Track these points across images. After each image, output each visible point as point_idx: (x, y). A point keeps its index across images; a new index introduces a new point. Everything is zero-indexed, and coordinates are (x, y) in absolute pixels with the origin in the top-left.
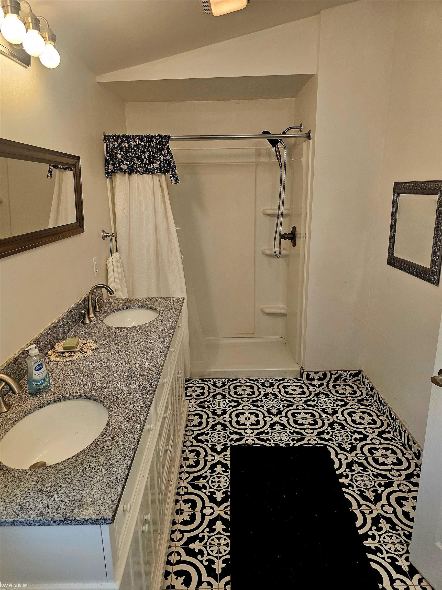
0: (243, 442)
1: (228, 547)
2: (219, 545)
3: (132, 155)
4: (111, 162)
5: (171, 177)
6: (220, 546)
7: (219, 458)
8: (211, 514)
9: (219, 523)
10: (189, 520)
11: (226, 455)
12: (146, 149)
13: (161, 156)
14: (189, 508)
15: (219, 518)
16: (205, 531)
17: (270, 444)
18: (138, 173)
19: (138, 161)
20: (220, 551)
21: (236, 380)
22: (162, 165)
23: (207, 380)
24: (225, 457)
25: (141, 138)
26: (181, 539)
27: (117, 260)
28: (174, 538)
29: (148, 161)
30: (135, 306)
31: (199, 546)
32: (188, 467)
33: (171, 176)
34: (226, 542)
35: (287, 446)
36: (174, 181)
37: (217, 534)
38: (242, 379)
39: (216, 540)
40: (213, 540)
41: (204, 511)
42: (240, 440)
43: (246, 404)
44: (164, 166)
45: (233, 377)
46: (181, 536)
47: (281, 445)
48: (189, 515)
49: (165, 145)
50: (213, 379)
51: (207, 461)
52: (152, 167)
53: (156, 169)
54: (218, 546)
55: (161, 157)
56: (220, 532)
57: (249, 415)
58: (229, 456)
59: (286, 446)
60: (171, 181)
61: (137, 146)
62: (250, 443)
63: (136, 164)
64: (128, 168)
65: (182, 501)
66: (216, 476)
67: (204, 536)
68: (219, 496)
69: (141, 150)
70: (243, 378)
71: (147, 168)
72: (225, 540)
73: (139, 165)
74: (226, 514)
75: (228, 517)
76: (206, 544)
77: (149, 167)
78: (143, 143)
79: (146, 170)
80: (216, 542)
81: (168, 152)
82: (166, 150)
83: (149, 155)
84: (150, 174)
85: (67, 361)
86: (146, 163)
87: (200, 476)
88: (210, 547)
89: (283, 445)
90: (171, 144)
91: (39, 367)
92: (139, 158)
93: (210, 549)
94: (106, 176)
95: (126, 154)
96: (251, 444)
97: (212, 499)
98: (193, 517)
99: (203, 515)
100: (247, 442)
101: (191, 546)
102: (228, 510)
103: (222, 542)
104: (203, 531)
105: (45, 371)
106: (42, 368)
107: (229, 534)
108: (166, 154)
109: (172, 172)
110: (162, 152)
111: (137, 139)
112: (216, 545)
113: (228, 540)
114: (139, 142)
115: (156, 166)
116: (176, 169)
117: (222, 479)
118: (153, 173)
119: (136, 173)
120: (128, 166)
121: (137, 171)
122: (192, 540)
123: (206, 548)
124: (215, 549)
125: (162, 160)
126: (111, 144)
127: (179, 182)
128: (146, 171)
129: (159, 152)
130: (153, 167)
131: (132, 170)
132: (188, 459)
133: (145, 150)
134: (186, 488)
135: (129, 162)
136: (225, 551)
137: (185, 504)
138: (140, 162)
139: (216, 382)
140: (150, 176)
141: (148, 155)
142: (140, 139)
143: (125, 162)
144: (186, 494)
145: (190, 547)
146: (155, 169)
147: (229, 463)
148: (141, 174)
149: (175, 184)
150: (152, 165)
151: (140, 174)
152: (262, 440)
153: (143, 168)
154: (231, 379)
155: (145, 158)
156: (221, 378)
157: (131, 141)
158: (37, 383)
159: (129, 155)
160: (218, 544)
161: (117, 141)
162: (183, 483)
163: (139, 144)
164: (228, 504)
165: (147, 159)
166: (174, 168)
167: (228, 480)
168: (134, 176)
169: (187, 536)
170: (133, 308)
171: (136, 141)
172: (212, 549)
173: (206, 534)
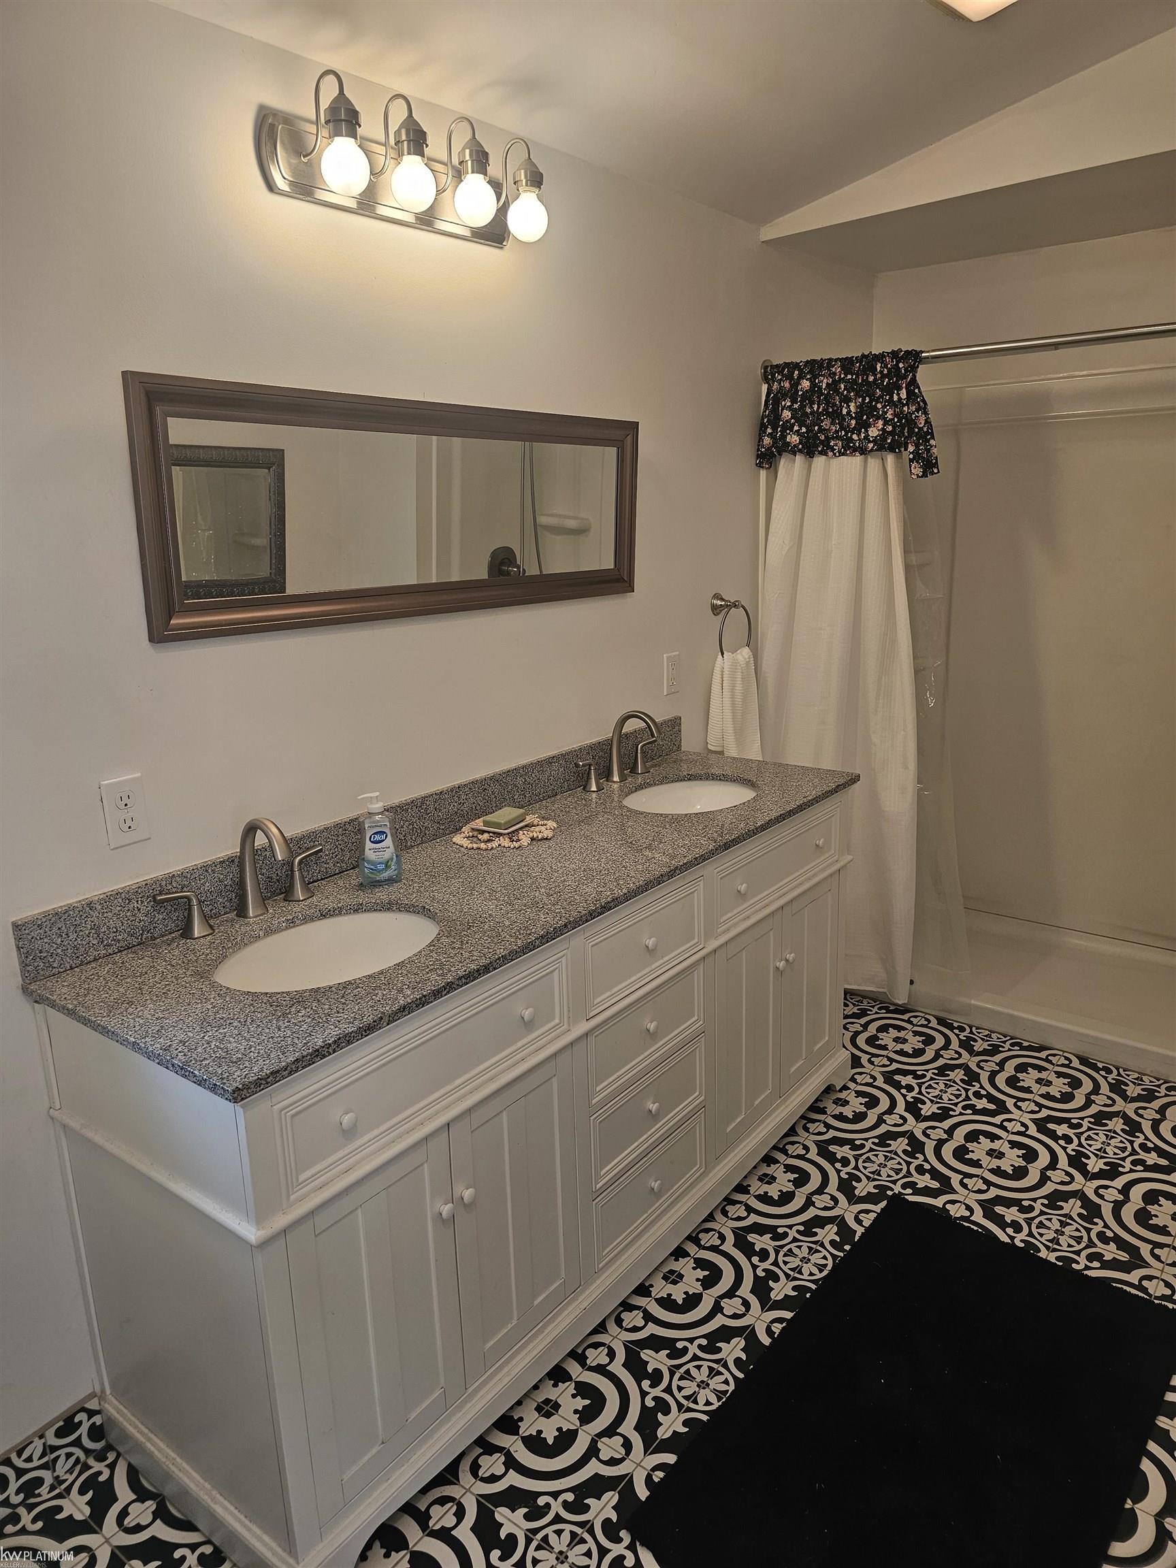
0: (939, 1202)
1: (719, 1399)
2: (703, 1385)
3: (819, 408)
4: (769, 431)
5: (911, 461)
6: (704, 1388)
7: (848, 1212)
8: (735, 1316)
9: (739, 1343)
10: (680, 1302)
11: (867, 1212)
12: (853, 390)
13: (888, 407)
14: (698, 1280)
15: (749, 1333)
16: (697, 1342)
17: (1012, 1238)
18: (830, 454)
19: (833, 423)
20: (696, 1397)
21: (1041, 1048)
22: (890, 428)
23: (956, 1025)
24: (862, 1216)
25: (847, 363)
26: (635, 1329)
27: (736, 666)
28: (624, 1320)
29: (853, 422)
30: (724, 775)
31: (661, 1362)
32: (759, 1198)
33: (911, 456)
34: (724, 1387)
35: (1061, 1264)
36: (919, 471)
37: (717, 1361)
38: (1061, 1053)
39: (705, 1371)
40: (699, 1367)
41: (725, 1303)
42: (934, 1193)
43: (1021, 1116)
44: (892, 433)
45: (1037, 1040)
46: (641, 1323)
47: (1043, 1254)
48: (686, 1293)
49: (905, 377)
50: (974, 1029)
51: (813, 1204)
52: (863, 435)
53: (872, 442)
54: (698, 1386)
55: (888, 410)
56: (726, 1360)
57: (1007, 1145)
58: (873, 1216)
59: (1058, 1263)
60: (911, 470)
61: (833, 386)
62: (956, 1211)
63: (825, 429)
64: (800, 443)
65: (694, 1258)
66: (808, 1247)
67: (685, 1350)
68: (781, 1289)
69: (842, 394)
70: (1064, 1052)
71: (851, 440)
72: (725, 1383)
73: (837, 432)
74: (769, 1332)
75: (766, 1341)
76: (679, 1367)
77: (855, 437)
78: (849, 377)
79: (847, 445)
80: (703, 1375)
81: (910, 393)
82: (904, 390)
83: (860, 407)
84: (857, 454)
85: (473, 848)
86: (848, 427)
87: (772, 1230)
88: (681, 1378)
89: (1052, 1257)
90: (923, 374)
91: (377, 838)
92: (836, 415)
93: (679, 1380)
94: (757, 464)
95: (802, 407)
96: (958, 1215)
97: (761, 1289)
98: (692, 1301)
99: (717, 1309)
100: (948, 1206)
101: (646, 1354)
102: (777, 1328)
103: (716, 1382)
104: (692, 1341)
105: (389, 847)
106: (383, 840)
107: (741, 1376)
108: (904, 399)
109: (917, 445)
110: (892, 397)
111: (837, 369)
112: (696, 1382)
113: (732, 1387)
114: (840, 375)
115: (873, 432)
116: (933, 438)
117: (816, 1258)
118: (863, 451)
119: (822, 453)
120: (801, 436)
121: (827, 449)
122: (655, 1343)
123: (672, 1374)
124: (690, 1387)
125: (889, 416)
126: (776, 386)
127: (939, 472)
128: (849, 448)
129: (886, 396)
130: (866, 437)
131: (812, 447)
132: (772, 1179)
133: (852, 394)
134: (722, 1238)
135: (807, 427)
136: (708, 1403)
137: (694, 1268)
138: (839, 424)
139: (976, 1037)
140: (858, 459)
141: (857, 407)
142: (843, 367)
143: (796, 428)
144: (714, 1249)
145: (642, 1355)
146: (870, 442)
147: (860, 1231)
148: (837, 454)
149: (922, 477)
150: (863, 430)
151: (835, 454)
152: (1000, 1221)
153: (842, 440)
154: (1026, 1044)
155: (849, 412)
156: (996, 1032)
157: (822, 376)
158: (372, 867)
159: (809, 410)
160: (702, 1382)
161: (789, 377)
162: (724, 1225)
163: (840, 380)
164: (788, 1315)
165: (853, 415)
166: (925, 436)
167: (829, 1267)
168: (819, 461)
169: (652, 1329)
170: (720, 780)
171: (835, 374)
172: (683, 1383)
173: (693, 1349)
